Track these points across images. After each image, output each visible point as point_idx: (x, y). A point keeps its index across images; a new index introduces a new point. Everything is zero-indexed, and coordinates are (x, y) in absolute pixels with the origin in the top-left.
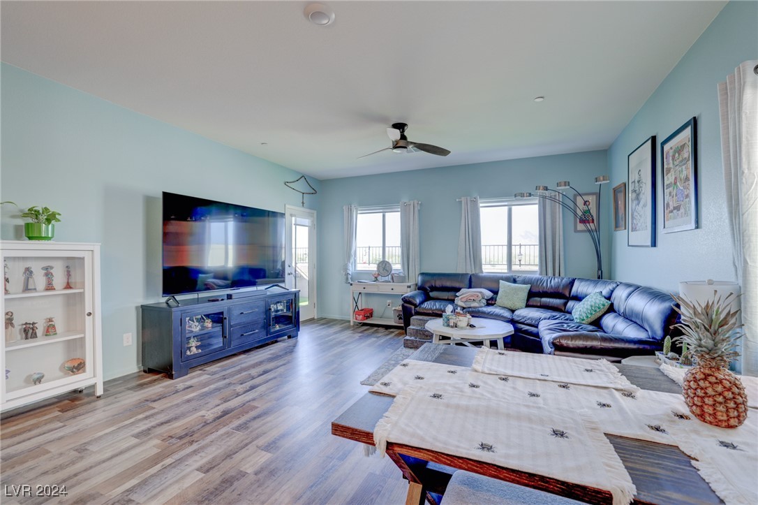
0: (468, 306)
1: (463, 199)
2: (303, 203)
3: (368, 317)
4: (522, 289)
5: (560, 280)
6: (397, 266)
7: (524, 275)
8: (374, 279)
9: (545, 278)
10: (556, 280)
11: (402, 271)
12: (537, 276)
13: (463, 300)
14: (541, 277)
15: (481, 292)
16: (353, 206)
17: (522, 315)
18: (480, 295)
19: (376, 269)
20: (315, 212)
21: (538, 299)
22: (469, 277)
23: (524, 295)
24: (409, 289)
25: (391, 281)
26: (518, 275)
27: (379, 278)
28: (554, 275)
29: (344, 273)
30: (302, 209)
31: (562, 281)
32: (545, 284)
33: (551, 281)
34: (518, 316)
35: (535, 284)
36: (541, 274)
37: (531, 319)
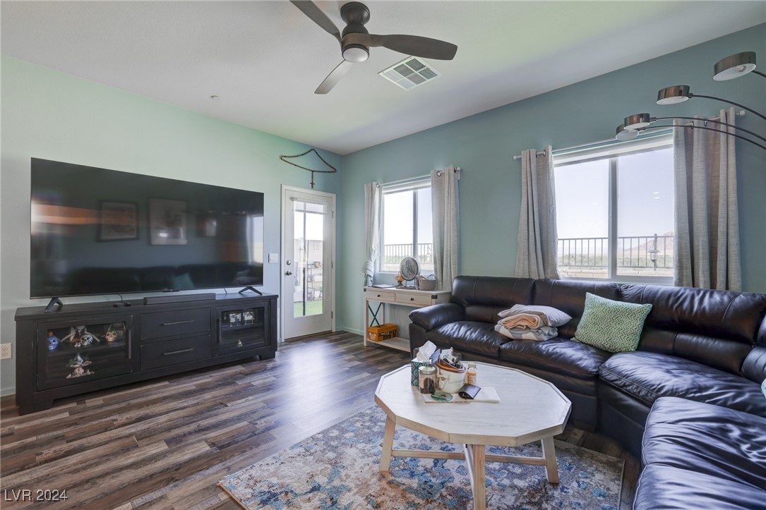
0: (517, 336)
1: (524, 155)
2: (312, 184)
3: (386, 337)
4: (630, 313)
5: (726, 298)
6: (427, 268)
7: (640, 285)
8: (397, 283)
9: (688, 292)
10: (717, 297)
11: (433, 273)
12: (671, 287)
13: (508, 325)
14: (677, 288)
15: (540, 314)
16: (374, 183)
17: (621, 368)
18: (537, 318)
19: (399, 270)
20: (334, 196)
21: (668, 335)
22: (531, 285)
23: (636, 325)
24: (434, 300)
25: (416, 286)
26: (627, 284)
27: (404, 282)
28: (713, 286)
29: (364, 274)
30: (311, 191)
31: (731, 300)
32: (686, 304)
33: (702, 300)
34: (612, 370)
35: (663, 302)
36: (680, 282)
37: (640, 383)
